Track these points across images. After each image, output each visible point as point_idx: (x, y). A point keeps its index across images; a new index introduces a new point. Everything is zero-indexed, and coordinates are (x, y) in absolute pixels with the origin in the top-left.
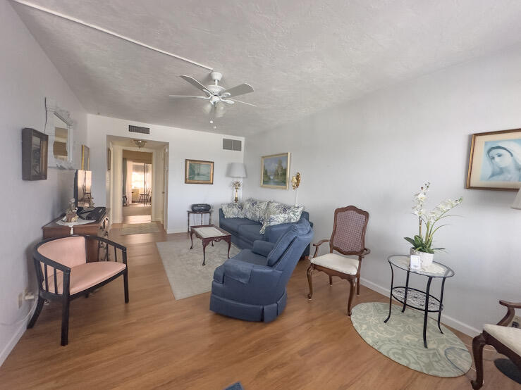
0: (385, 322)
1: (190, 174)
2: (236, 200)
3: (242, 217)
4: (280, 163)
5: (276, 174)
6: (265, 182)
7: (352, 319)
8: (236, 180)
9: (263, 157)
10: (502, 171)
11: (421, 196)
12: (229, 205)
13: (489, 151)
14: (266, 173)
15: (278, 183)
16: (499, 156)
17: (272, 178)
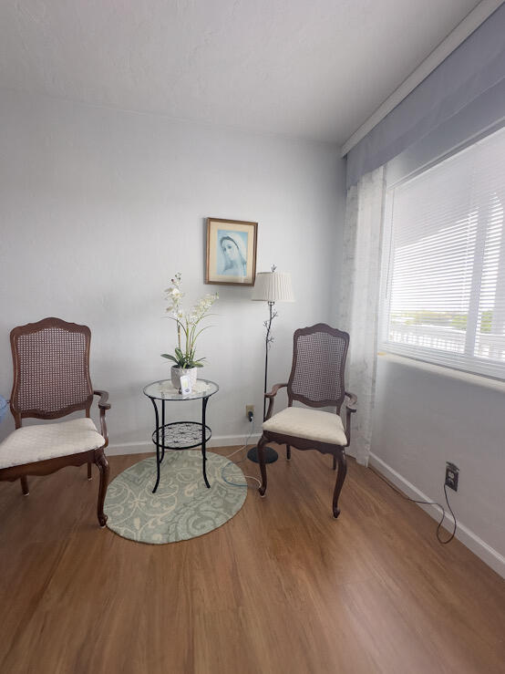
0: (154, 491)
10: (232, 264)
11: (175, 291)
13: (222, 241)
16: (230, 247)
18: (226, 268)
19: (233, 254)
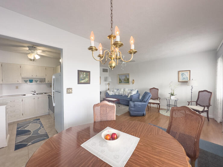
4: (126, 76)
6: (119, 83)
7: (160, 113)
9: (118, 75)
11: (171, 84)
13: (182, 75)
14: (120, 80)
17: (123, 81)
18: (183, 79)
19: (184, 76)
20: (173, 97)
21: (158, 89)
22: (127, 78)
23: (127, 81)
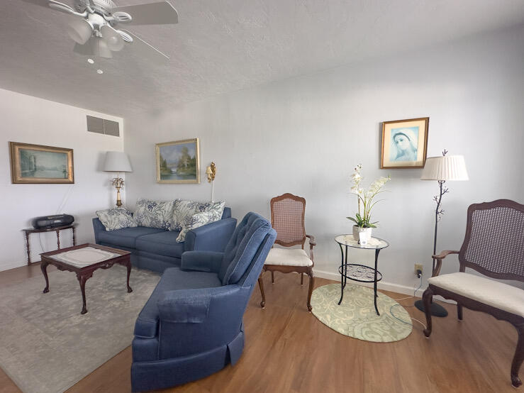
0: (339, 304)
1: (23, 168)
2: (119, 204)
3: (134, 225)
4: (186, 151)
5: (181, 166)
6: (163, 177)
7: (314, 313)
8: (114, 176)
9: (158, 144)
10: (403, 153)
11: (357, 176)
12: (110, 212)
13: (394, 137)
14: (164, 165)
15: (184, 177)
16: (401, 140)
17: (174, 170)
18: (398, 156)
19: (405, 145)
20: (365, 235)
21: (303, 200)
22: (189, 158)
23: (189, 169)
